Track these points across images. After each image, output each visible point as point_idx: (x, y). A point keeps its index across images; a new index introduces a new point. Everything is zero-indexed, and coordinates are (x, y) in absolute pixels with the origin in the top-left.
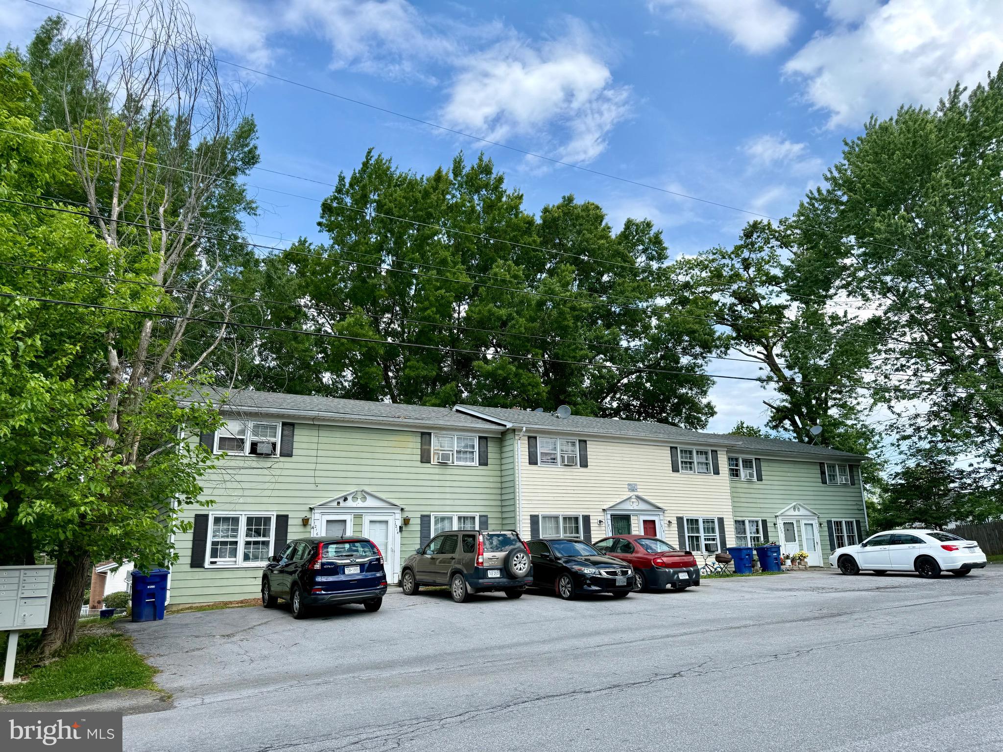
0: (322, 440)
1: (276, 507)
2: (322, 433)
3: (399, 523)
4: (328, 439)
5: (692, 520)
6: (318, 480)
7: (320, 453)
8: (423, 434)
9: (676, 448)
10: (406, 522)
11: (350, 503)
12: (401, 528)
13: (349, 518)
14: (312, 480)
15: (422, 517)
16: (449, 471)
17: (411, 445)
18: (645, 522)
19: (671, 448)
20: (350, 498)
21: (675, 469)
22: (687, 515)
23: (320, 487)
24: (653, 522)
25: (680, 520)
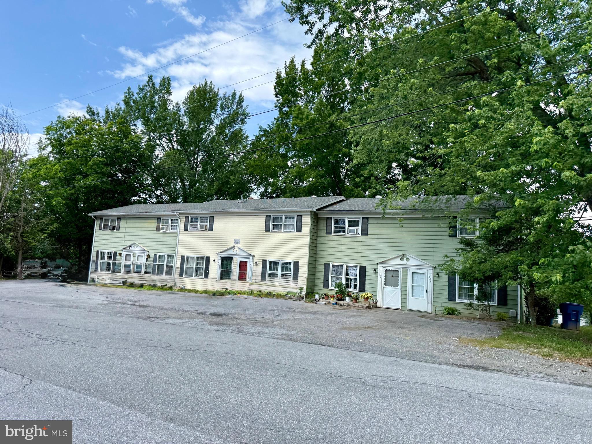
0: (128, 223)
1: (114, 249)
2: (128, 221)
3: (146, 257)
4: (130, 223)
5: (274, 262)
6: (125, 239)
7: (127, 229)
8: (158, 218)
9: (270, 216)
10: (149, 256)
11: (133, 248)
12: (147, 259)
13: (132, 254)
14: (123, 239)
15: (155, 254)
16: (167, 235)
17: (154, 224)
18: (241, 262)
19: (266, 216)
20: (132, 246)
21: (267, 230)
22: (270, 259)
23: (126, 242)
24: (246, 262)
25: (264, 262)
